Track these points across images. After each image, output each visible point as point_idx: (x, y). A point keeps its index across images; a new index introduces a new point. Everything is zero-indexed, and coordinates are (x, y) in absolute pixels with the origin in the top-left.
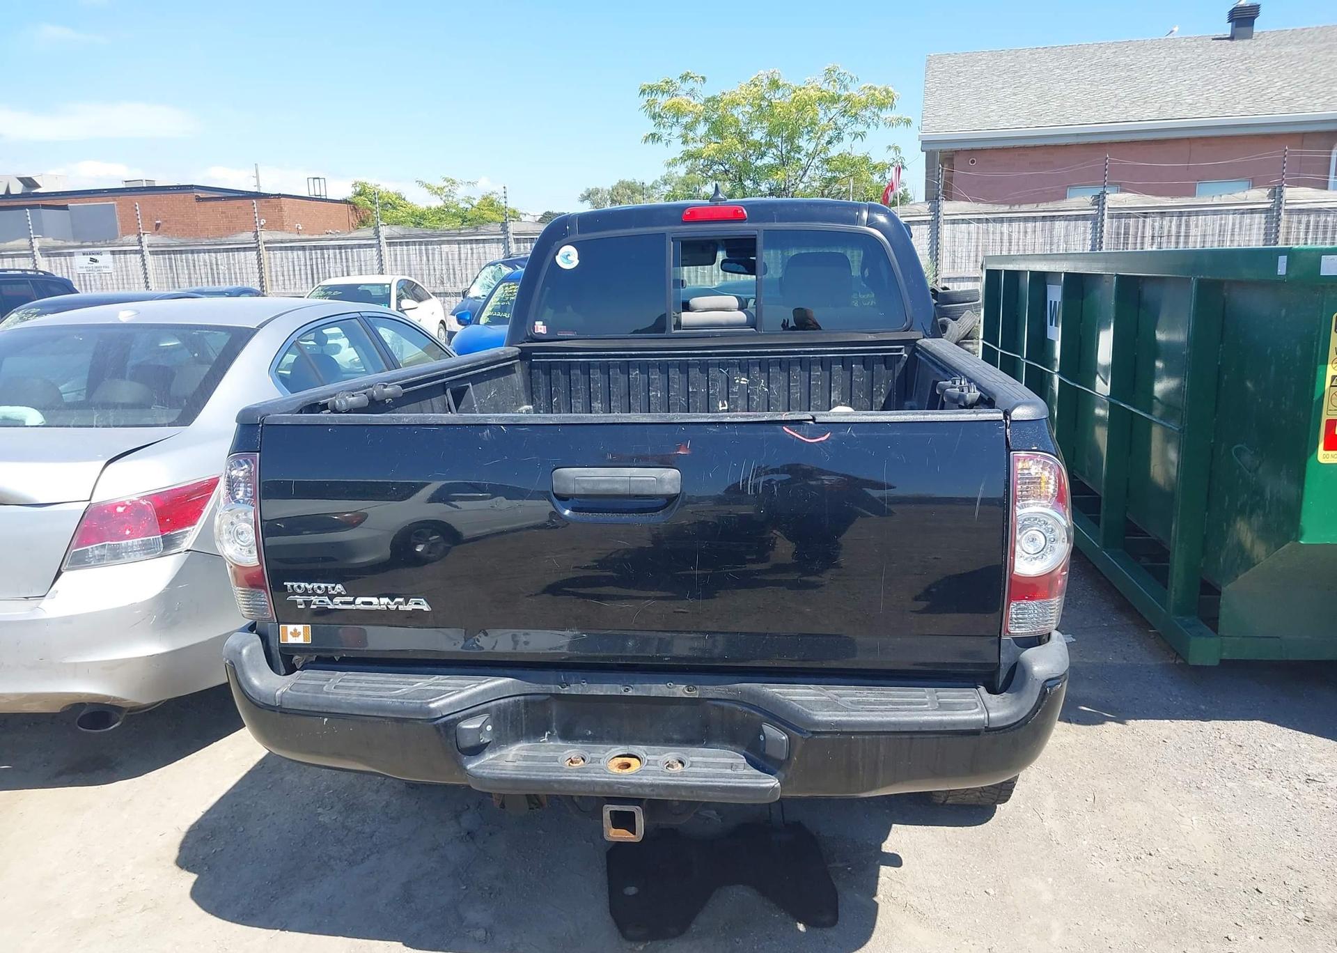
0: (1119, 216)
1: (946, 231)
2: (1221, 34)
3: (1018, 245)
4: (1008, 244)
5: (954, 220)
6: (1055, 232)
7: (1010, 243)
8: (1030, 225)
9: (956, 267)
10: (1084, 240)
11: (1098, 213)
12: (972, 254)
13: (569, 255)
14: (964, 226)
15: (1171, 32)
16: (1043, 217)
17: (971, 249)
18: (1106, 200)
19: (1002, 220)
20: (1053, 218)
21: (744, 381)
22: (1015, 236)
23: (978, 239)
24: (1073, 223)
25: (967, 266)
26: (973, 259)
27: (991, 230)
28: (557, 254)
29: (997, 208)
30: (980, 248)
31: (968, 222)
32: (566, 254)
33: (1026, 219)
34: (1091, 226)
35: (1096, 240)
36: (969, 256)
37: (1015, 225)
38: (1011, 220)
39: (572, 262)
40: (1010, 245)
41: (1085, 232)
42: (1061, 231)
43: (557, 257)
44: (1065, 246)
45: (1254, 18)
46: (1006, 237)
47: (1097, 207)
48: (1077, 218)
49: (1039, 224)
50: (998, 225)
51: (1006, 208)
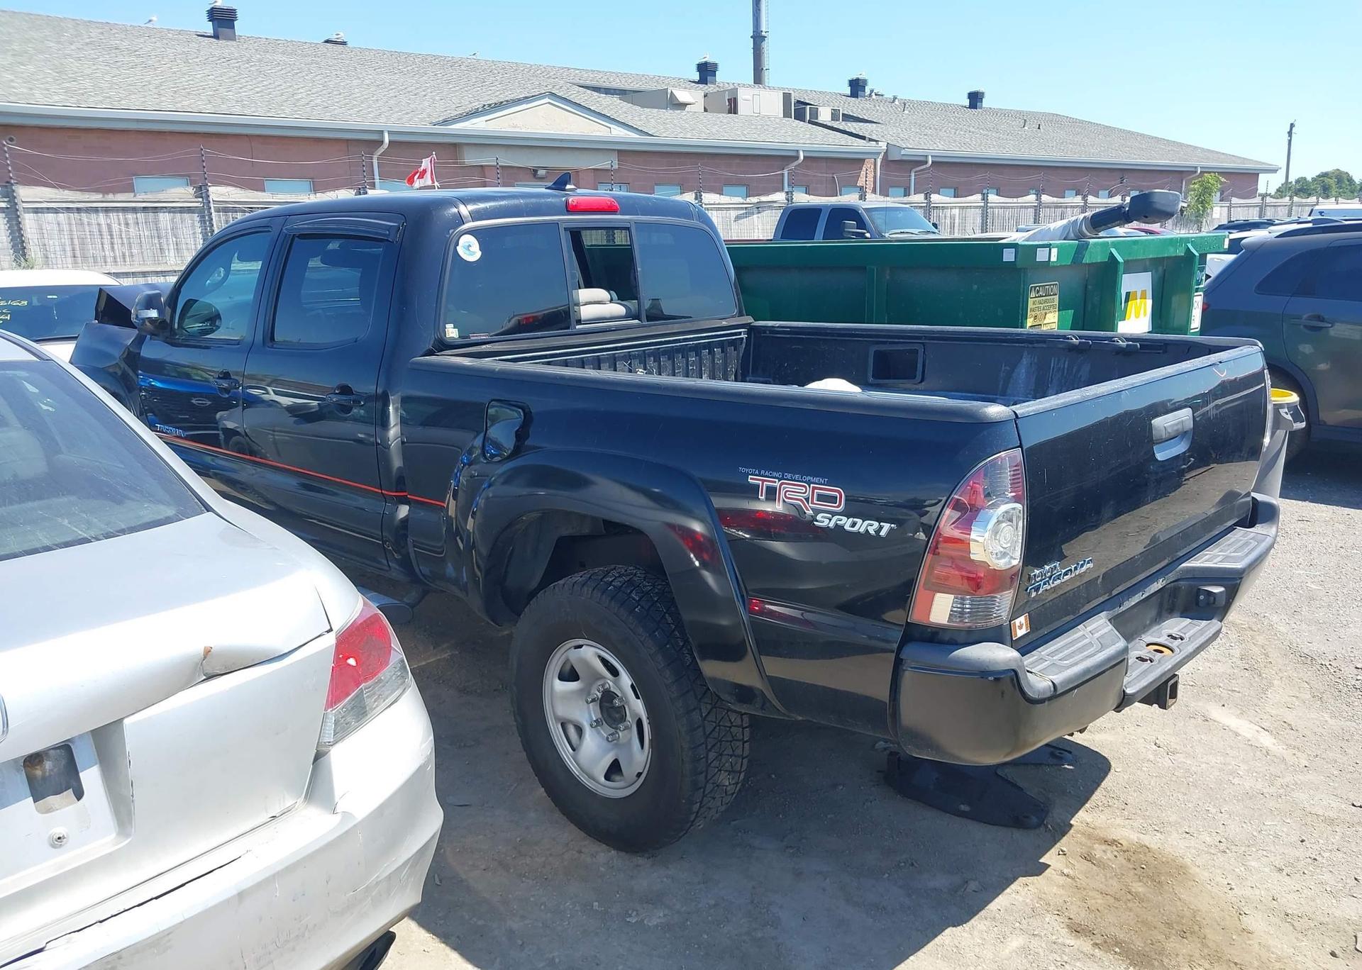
0: (226, 210)
1: (28, 221)
2: (201, 31)
3: (122, 238)
4: (109, 237)
5: (37, 208)
6: (162, 225)
7: (111, 235)
8: (130, 216)
9: (50, 263)
10: (194, 233)
11: (203, 206)
12: (68, 248)
13: (470, 246)
14: (51, 216)
15: (150, 21)
16: (144, 208)
17: (65, 243)
18: (210, 193)
19: (96, 210)
20: (155, 210)
21: (642, 372)
22: (115, 227)
23: (71, 230)
24: (178, 215)
25: (64, 262)
26: (69, 254)
27: (85, 220)
28: (458, 245)
29: (86, 196)
30: (76, 241)
31: (56, 211)
32: (468, 244)
33: (125, 210)
34: (198, 219)
35: (206, 233)
36: (64, 250)
37: (113, 215)
38: (107, 210)
39: (474, 253)
40: (112, 239)
41: (193, 226)
42: (167, 224)
43: (459, 249)
44: (174, 239)
45: (233, 21)
46: (104, 228)
47: (201, 200)
48: (182, 210)
49: (141, 216)
50: (93, 216)
51: (99, 197)
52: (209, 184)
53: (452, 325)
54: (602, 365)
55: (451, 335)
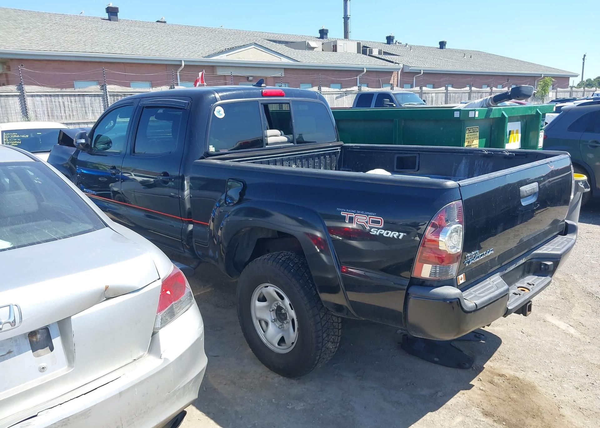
0: (114, 96)
1: (29, 101)
2: (103, 17)
3: (69, 108)
4: (63, 107)
5: (33, 95)
6: (86, 102)
7: (65, 107)
8: (73, 98)
9: (38, 119)
10: (100, 106)
11: (104, 94)
12: (46, 112)
13: (220, 111)
14: (38, 98)
15: (82, 13)
16: (78, 95)
17: (44, 110)
18: (107, 88)
19: (58, 96)
20: (83, 95)
21: (294, 166)
22: (66, 103)
23: (47, 105)
24: (93, 98)
25: (44, 118)
26: (46, 114)
27: (53, 100)
28: (215, 111)
29: (53, 90)
30: (49, 109)
31: (40, 96)
32: (219, 110)
33: (70, 96)
34: (102, 99)
35: (105, 106)
36: (44, 113)
37: (65, 98)
38: (62, 96)
39: (222, 114)
40: (65, 108)
42: (88, 101)
43: (214, 112)
44: (92, 108)
45: (117, 12)
46: (61, 104)
47: (103, 91)
48: (95, 96)
49: (77, 98)
50: (57, 98)
51: (59, 90)
52: (107, 84)
53: (212, 146)
54: (277, 163)
55: (212, 150)
